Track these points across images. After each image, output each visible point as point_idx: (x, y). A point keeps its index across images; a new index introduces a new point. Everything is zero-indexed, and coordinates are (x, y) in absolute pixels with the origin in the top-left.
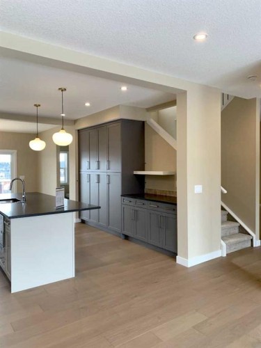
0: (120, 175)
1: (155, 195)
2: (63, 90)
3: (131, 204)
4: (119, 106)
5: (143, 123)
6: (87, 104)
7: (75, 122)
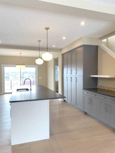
0: (82, 77)
1: (104, 90)
2: (47, 29)
3: (88, 94)
4: (82, 37)
5: (97, 46)
6: (64, 38)
7: (61, 50)
